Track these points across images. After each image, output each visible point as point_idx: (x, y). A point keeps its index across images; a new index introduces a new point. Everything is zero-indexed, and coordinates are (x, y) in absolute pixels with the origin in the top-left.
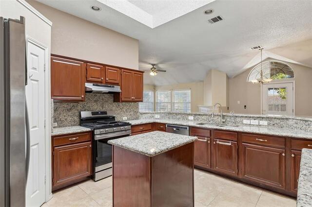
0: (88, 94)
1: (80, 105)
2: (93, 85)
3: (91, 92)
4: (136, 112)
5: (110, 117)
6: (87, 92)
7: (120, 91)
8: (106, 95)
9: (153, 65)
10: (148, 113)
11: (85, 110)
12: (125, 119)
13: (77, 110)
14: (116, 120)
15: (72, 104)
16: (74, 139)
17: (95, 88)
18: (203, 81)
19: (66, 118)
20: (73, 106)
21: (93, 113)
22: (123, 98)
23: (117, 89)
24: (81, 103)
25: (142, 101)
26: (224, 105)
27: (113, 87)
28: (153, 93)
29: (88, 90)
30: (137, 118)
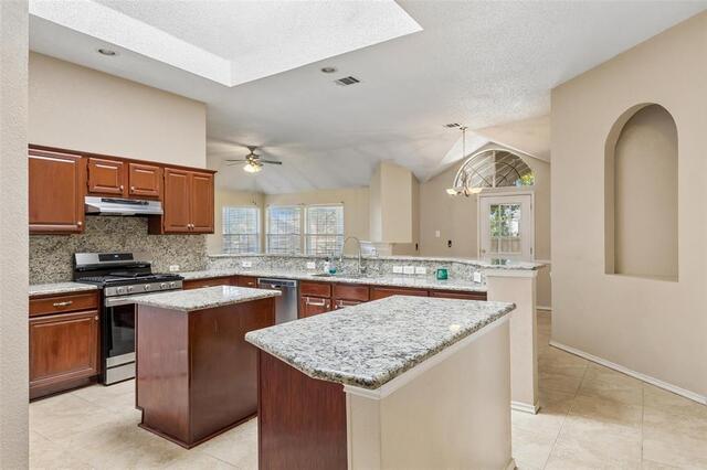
0: (90, 217)
1: (73, 242)
2: (103, 200)
3: (97, 214)
4: (201, 256)
5: (139, 264)
6: (87, 214)
7: (162, 212)
8: (130, 220)
9: (252, 148)
10: (227, 257)
11: (84, 251)
12: (174, 269)
13: (68, 251)
14: (154, 271)
15: (56, 239)
16: (64, 304)
17: (106, 207)
18: (368, 186)
19: (43, 265)
20: (59, 242)
21: (102, 258)
22: (167, 225)
23: (155, 208)
24: (76, 236)
25: (212, 232)
26: (408, 239)
27: (146, 204)
28: (259, 211)
29: (90, 210)
30: (202, 268)
